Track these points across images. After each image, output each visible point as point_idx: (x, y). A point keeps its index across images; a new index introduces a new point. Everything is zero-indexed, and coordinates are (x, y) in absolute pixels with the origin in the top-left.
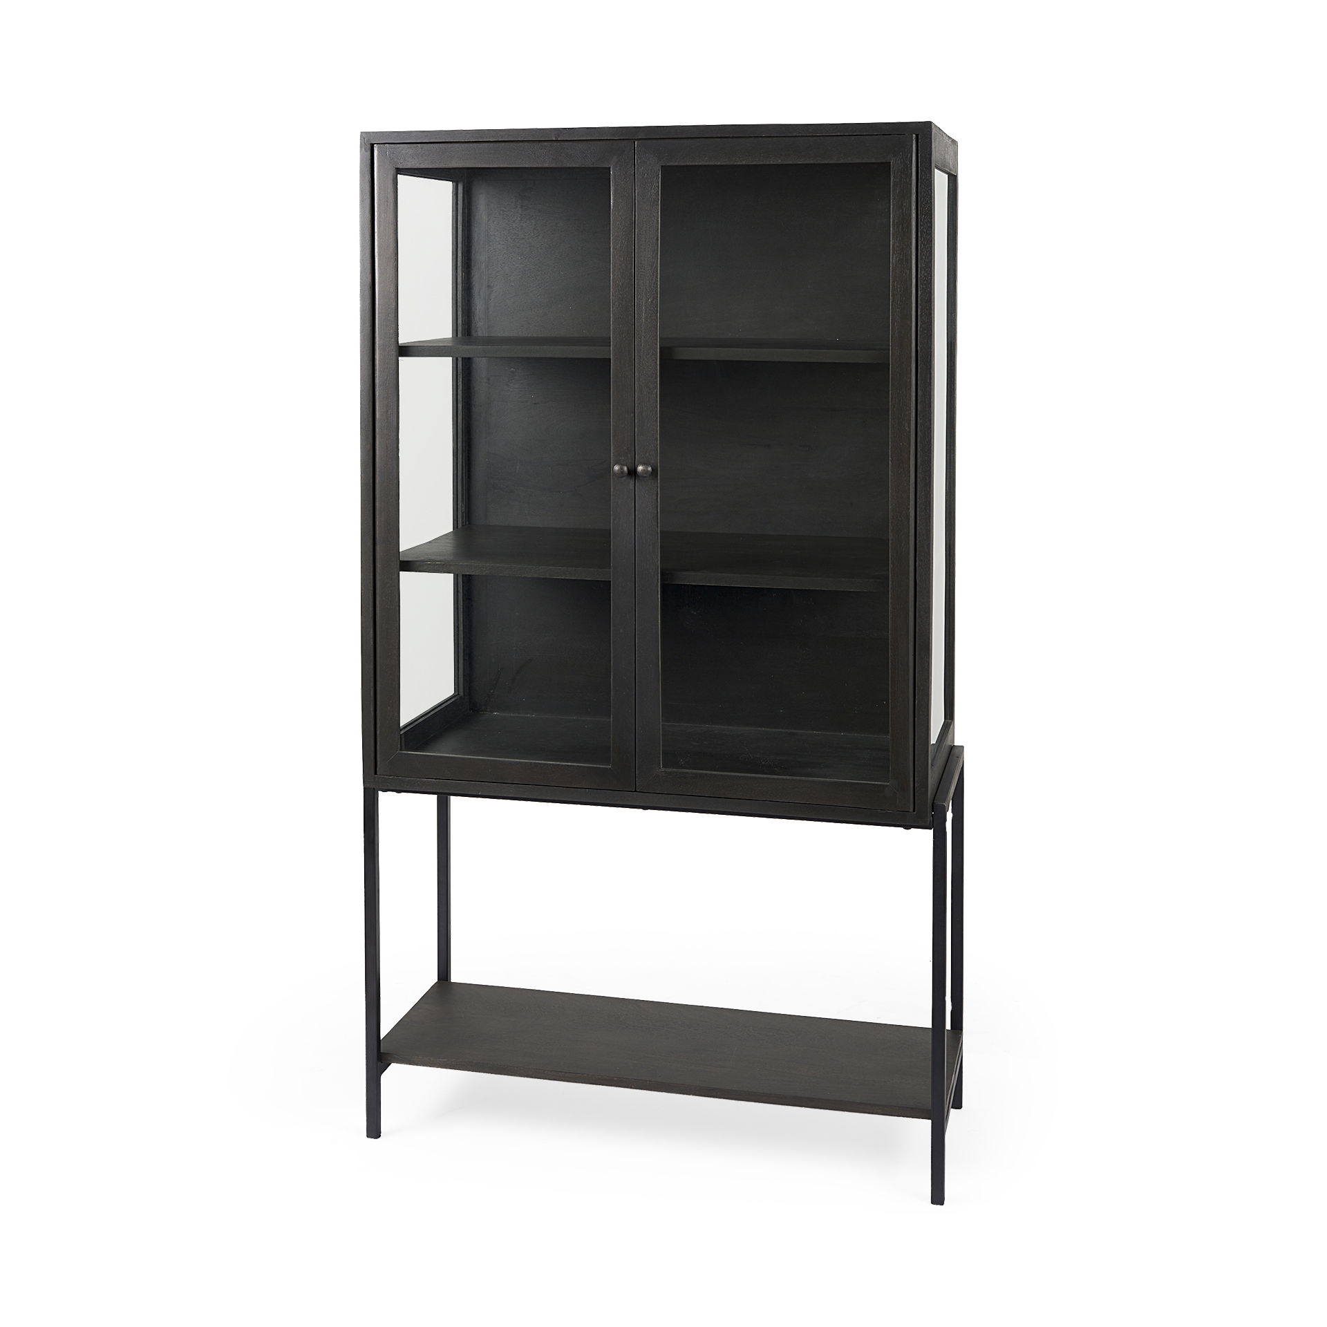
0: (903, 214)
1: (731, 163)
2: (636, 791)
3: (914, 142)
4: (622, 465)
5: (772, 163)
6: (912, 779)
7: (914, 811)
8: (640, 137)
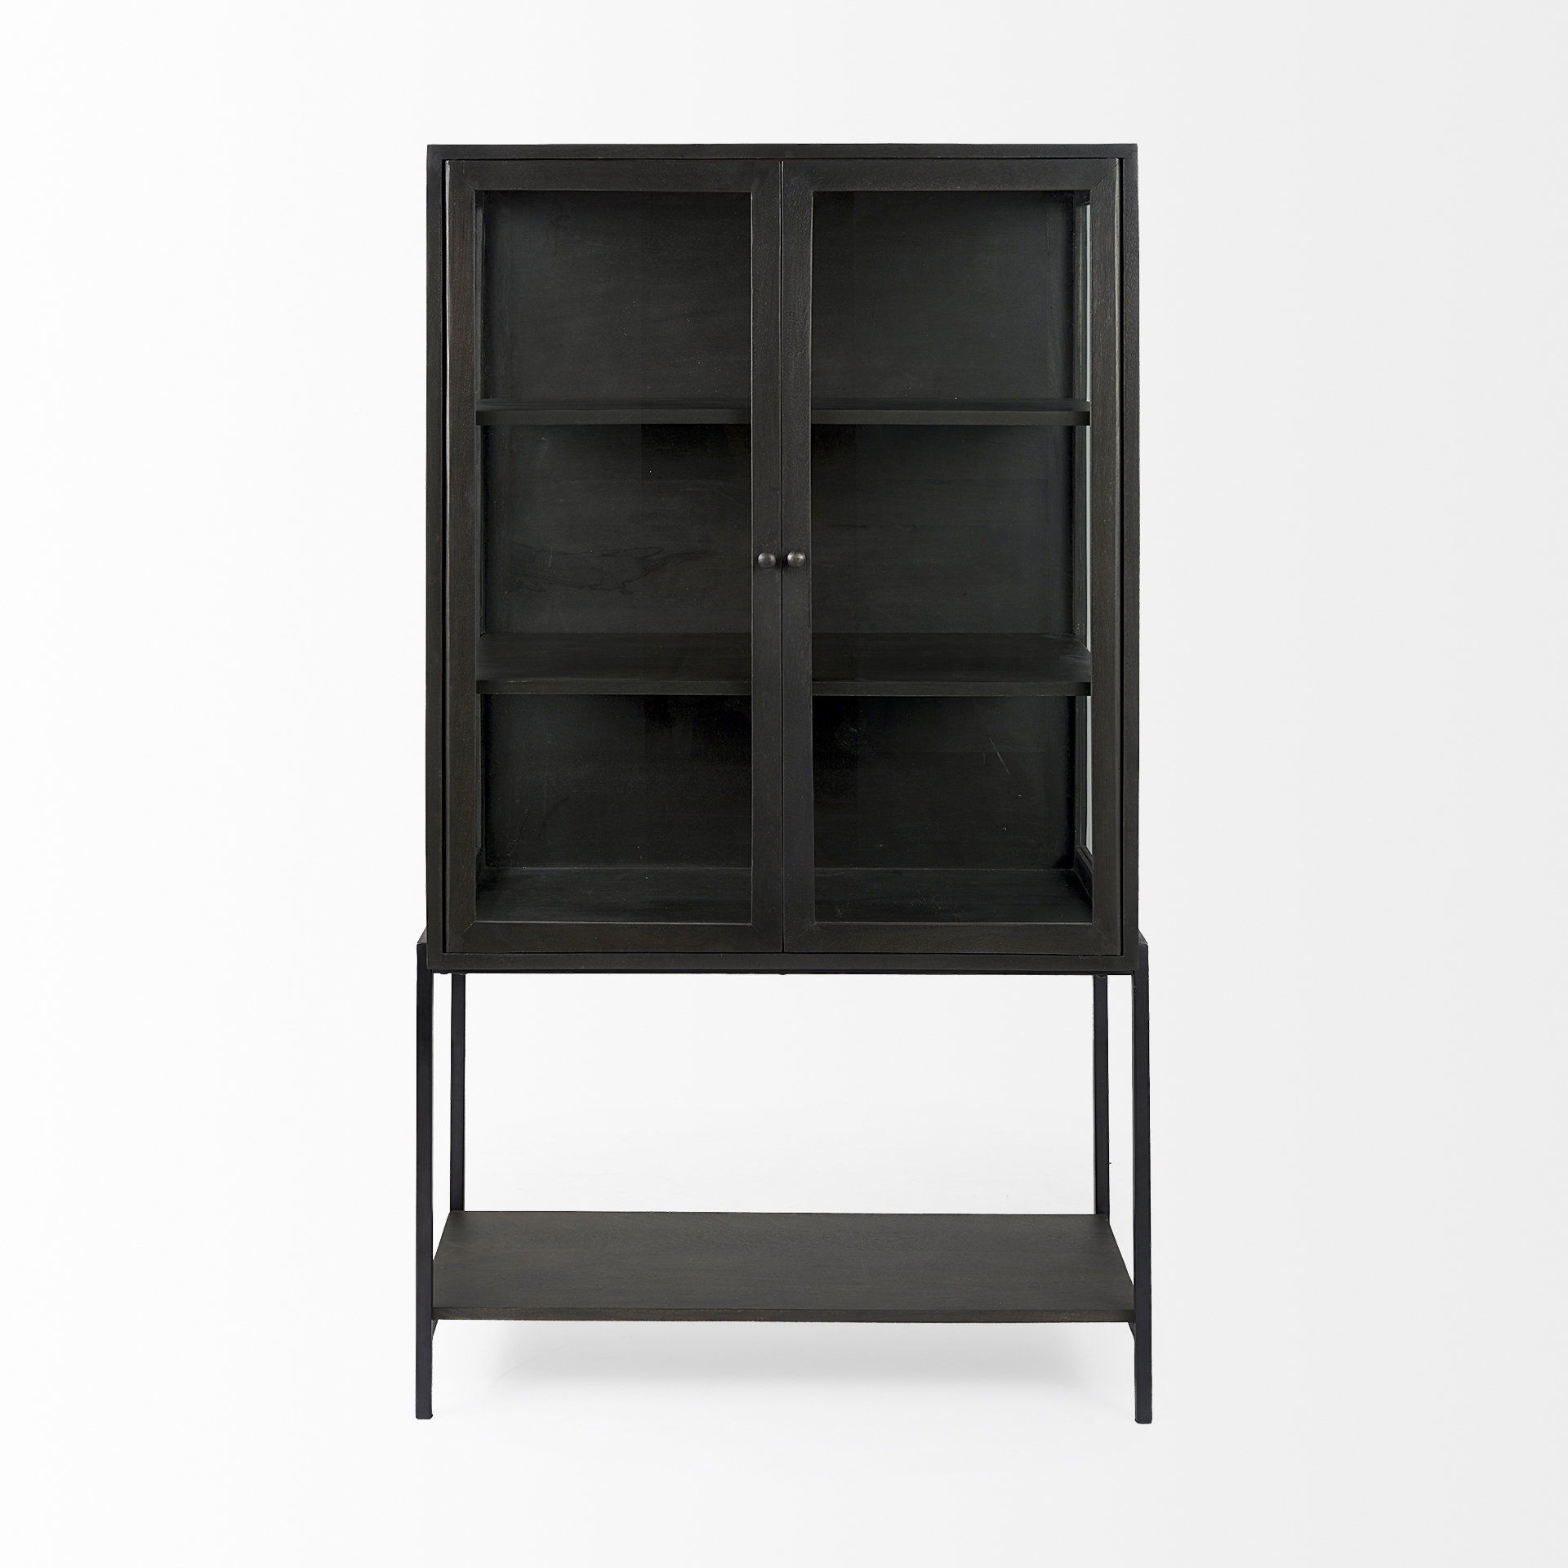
0: (1105, 251)
1: (901, 189)
2: (783, 952)
3: (1118, 167)
4: (768, 552)
5: (949, 189)
6: (1119, 916)
7: (1122, 954)
8: (787, 157)
